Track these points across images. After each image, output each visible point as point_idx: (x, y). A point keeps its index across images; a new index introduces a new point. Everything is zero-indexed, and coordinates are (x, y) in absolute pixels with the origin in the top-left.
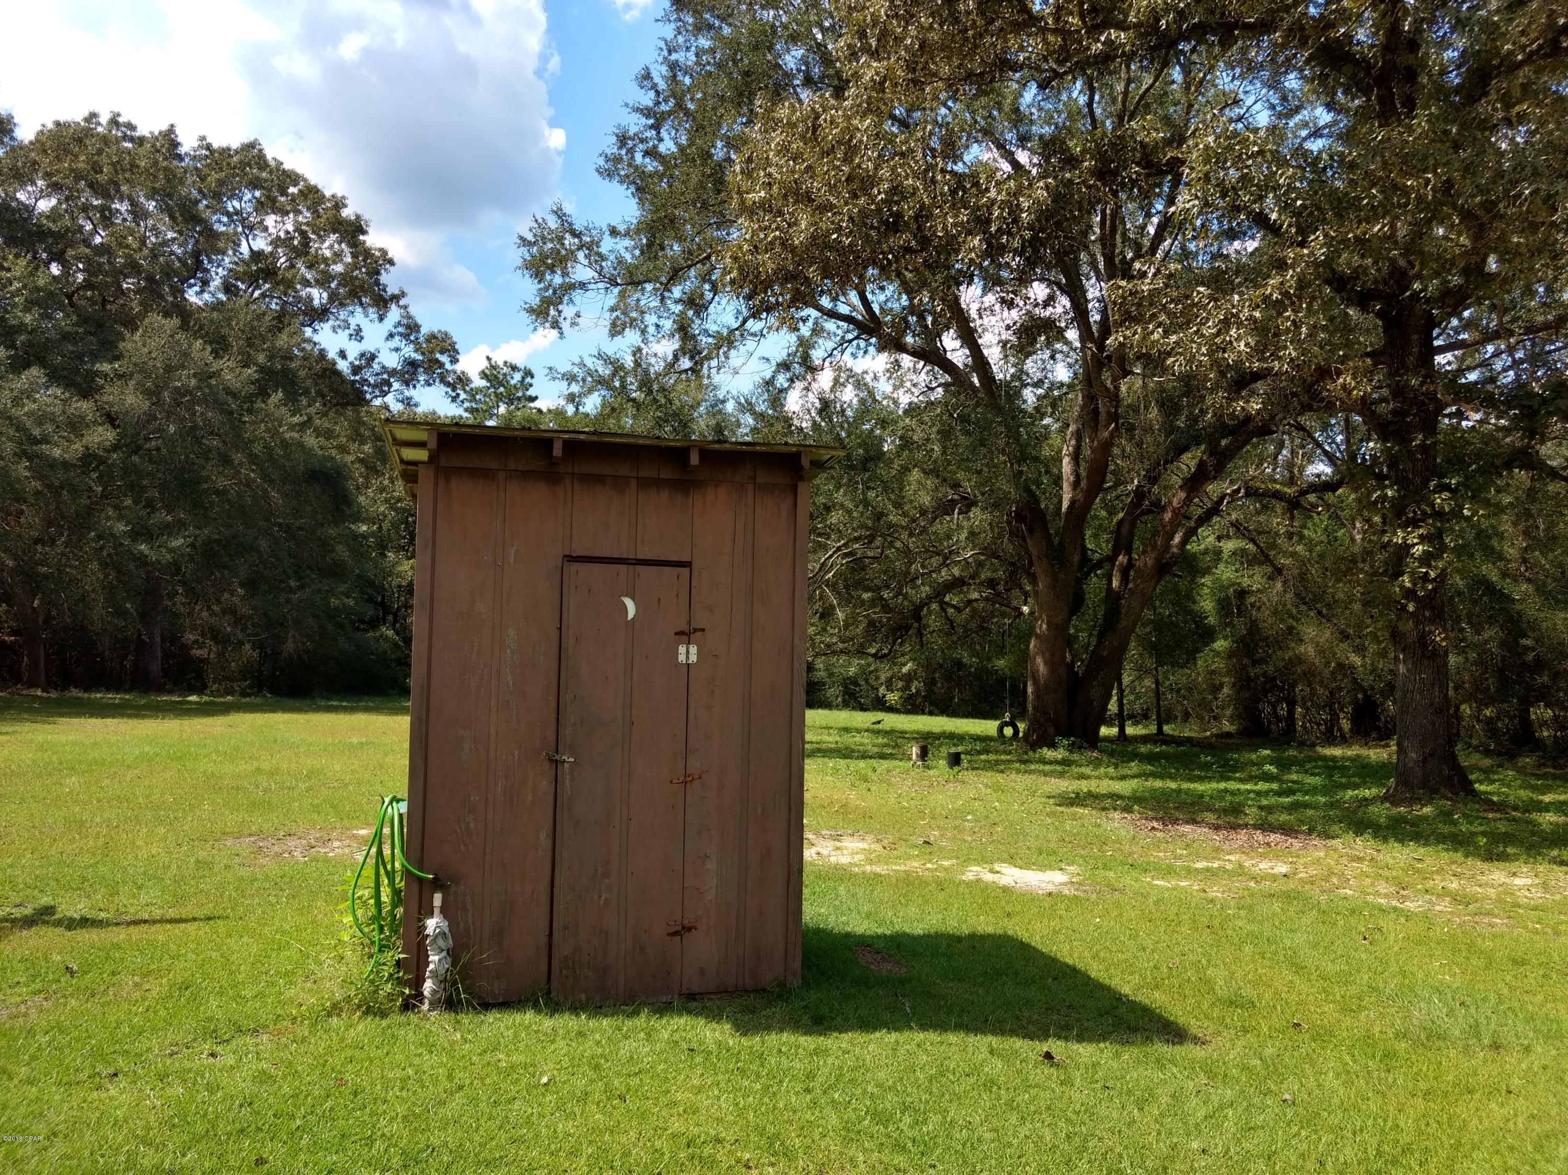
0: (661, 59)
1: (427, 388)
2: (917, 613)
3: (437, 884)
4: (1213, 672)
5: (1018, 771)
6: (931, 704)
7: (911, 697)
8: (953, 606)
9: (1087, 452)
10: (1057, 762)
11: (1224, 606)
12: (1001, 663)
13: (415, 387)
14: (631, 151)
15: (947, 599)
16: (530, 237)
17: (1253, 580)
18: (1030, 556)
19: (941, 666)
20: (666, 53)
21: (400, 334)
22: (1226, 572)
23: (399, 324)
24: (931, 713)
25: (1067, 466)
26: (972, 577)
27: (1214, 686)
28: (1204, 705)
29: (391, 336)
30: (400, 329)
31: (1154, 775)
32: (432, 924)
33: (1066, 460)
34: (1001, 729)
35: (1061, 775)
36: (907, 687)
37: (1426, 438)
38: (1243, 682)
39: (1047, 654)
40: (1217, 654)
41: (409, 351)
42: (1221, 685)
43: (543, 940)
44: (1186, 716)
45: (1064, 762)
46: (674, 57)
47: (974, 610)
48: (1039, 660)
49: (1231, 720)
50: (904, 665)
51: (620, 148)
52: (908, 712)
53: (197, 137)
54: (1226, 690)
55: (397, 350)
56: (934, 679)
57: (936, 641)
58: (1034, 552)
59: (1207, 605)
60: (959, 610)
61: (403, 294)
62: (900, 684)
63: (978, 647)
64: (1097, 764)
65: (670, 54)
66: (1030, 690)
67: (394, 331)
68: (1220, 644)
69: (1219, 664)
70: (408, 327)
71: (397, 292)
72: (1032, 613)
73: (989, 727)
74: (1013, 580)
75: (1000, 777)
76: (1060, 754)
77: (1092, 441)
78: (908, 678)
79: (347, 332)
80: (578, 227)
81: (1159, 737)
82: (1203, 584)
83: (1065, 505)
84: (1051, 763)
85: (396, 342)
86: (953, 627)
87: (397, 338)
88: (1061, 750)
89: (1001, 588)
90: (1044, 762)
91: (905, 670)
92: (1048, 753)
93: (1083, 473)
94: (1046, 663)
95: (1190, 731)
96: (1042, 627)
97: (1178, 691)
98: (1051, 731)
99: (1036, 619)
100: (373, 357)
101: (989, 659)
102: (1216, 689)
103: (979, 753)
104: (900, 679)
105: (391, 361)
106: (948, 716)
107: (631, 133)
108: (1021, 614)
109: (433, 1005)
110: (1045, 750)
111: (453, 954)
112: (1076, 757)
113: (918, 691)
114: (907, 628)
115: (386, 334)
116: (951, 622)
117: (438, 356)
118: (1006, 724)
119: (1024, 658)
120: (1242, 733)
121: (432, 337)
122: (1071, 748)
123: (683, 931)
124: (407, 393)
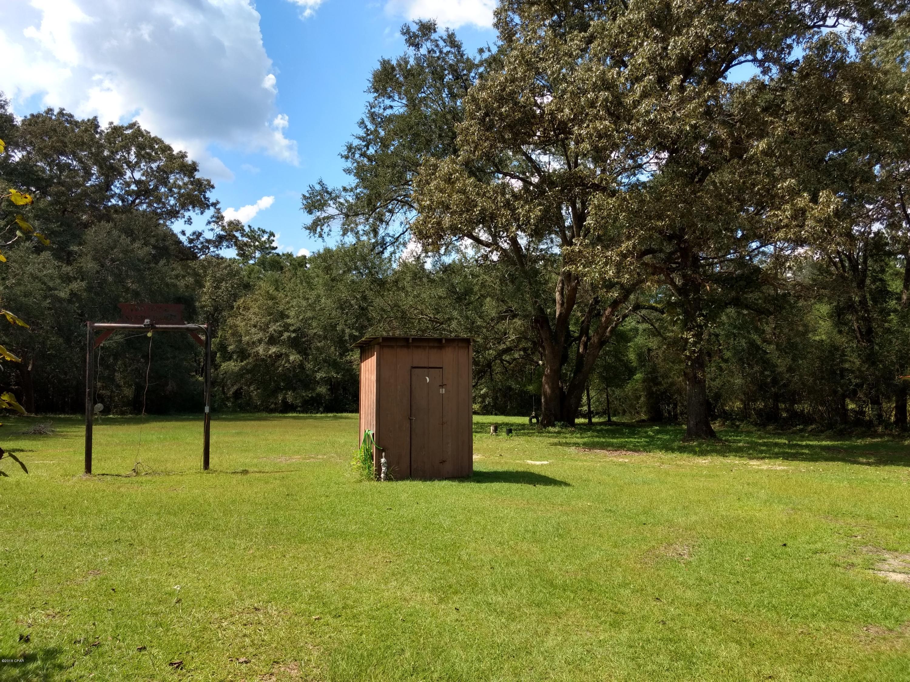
0: (367, 111)
1: (227, 249)
2: (489, 365)
3: (383, 450)
4: (636, 390)
5: (537, 436)
6: (496, 410)
7: (485, 406)
8: (506, 361)
9: (566, 291)
10: (555, 432)
11: (640, 356)
12: (530, 388)
13: (221, 249)
14: (354, 154)
15: (504, 357)
16: (308, 195)
17: (653, 343)
18: (542, 339)
19: (500, 390)
20: (369, 108)
21: (214, 222)
22: (640, 340)
23: (213, 216)
24: (496, 414)
25: (557, 296)
26: (516, 347)
27: (637, 396)
28: (632, 406)
29: (209, 223)
30: (214, 219)
31: (597, 437)
32: (383, 460)
33: (557, 293)
34: (531, 420)
35: (556, 437)
36: (484, 401)
37: (694, 295)
38: (650, 395)
39: (550, 384)
40: (637, 381)
41: (219, 231)
42: (640, 396)
43: (409, 464)
44: (624, 412)
45: (559, 433)
46: (373, 110)
47: (517, 363)
48: (546, 386)
49: (645, 413)
50: (482, 390)
51: (348, 152)
52: (484, 414)
53: (108, 123)
54: (642, 399)
55: (212, 230)
56: (497, 396)
57: (498, 377)
58: (543, 336)
59: (632, 356)
60: (510, 364)
61: (218, 202)
62: (480, 400)
63: (520, 379)
64: (572, 433)
65: (371, 108)
66: (543, 400)
67: (211, 220)
68: (638, 376)
69: (639, 386)
70: (218, 218)
71: (215, 201)
72: (543, 364)
73: (525, 420)
74: (534, 350)
75: (529, 438)
76: (557, 429)
77: (568, 286)
78: (484, 397)
79: (183, 220)
80: (330, 190)
81: (609, 422)
82: (630, 346)
83: (558, 313)
84: (552, 433)
85: (212, 225)
86: (507, 371)
87: (212, 224)
88: (557, 428)
89: (529, 352)
90: (549, 432)
91: (482, 392)
92: (551, 429)
93: (565, 300)
94: (550, 388)
95: (625, 420)
96: (548, 371)
97: (620, 399)
98: (553, 419)
99: (546, 367)
100: (200, 234)
101: (525, 386)
102: (638, 398)
103: (520, 430)
104: (480, 397)
105: (209, 235)
106: (505, 415)
107: (354, 145)
108: (539, 365)
109: (385, 480)
110: (550, 428)
111: (388, 468)
112: (564, 430)
113: (489, 403)
114: (485, 372)
115: (206, 222)
116: (506, 368)
117: (235, 233)
118: (533, 417)
119: (541, 385)
120: (649, 420)
121: (230, 223)
122: (562, 427)
123: (443, 462)
124: (217, 252)
